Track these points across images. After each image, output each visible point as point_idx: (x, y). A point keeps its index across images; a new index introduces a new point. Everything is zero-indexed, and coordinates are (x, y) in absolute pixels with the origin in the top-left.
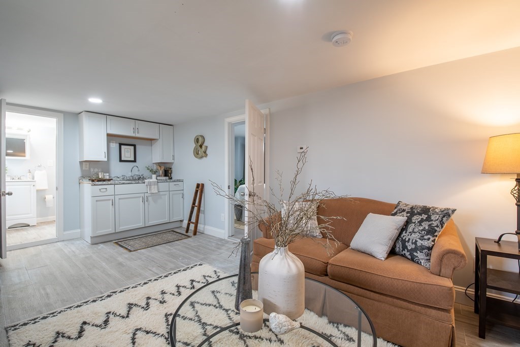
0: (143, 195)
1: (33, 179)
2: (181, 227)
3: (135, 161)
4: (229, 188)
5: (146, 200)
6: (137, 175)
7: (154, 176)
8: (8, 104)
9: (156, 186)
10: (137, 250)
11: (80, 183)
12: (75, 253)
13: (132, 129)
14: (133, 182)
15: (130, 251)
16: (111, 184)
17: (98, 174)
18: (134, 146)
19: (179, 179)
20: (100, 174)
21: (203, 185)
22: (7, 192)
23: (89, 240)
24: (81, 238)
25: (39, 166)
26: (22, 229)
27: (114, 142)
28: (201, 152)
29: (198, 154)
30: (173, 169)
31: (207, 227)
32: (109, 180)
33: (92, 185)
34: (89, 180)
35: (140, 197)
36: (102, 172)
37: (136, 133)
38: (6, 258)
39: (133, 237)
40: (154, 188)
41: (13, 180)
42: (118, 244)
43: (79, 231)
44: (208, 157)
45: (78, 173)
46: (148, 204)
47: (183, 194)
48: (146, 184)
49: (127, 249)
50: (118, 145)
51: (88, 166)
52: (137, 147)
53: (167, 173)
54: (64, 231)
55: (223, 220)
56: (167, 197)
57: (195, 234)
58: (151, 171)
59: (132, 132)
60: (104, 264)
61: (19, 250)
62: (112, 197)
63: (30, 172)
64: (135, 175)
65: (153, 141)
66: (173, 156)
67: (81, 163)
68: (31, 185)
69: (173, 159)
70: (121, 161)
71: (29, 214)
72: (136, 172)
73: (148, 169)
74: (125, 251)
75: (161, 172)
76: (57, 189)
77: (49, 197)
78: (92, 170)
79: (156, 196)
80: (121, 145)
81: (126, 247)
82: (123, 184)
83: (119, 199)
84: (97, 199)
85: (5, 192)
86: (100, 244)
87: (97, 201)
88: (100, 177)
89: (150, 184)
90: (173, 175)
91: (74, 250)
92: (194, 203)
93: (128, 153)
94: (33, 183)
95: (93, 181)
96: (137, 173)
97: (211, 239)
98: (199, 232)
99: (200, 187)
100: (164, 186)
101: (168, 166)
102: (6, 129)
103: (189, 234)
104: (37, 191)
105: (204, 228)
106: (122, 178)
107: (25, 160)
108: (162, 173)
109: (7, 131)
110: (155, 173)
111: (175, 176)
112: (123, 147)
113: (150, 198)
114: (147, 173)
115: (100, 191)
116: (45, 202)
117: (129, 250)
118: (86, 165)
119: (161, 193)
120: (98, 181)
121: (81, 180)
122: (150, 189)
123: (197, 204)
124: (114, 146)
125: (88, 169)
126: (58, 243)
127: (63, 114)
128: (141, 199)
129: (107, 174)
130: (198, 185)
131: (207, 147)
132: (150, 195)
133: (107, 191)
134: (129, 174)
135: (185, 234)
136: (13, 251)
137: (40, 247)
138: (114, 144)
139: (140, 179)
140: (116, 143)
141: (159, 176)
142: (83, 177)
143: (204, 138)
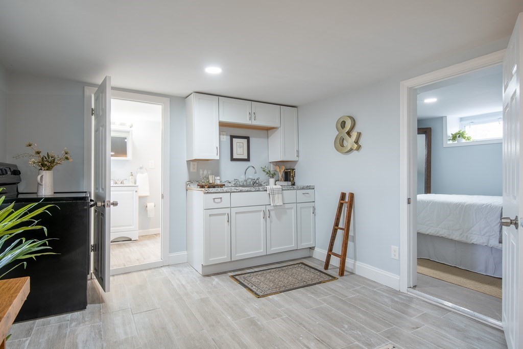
0: (263, 208)
1: (135, 184)
2: (310, 257)
3: (248, 160)
4: (409, 203)
5: (268, 216)
6: (252, 180)
7: (272, 181)
8: (113, 88)
9: (280, 195)
10: (267, 295)
11: (187, 190)
12: (186, 289)
13: (248, 113)
14: (253, 189)
15: (258, 296)
16: (227, 192)
17: (208, 178)
18: (248, 138)
19: (309, 185)
20: (210, 177)
21: (352, 196)
22: (112, 202)
23: (200, 270)
24: (188, 263)
25: (141, 168)
26: (124, 244)
27: (225, 133)
28: (349, 142)
29: (342, 146)
30: (296, 170)
31: (358, 263)
32: (222, 186)
33: (205, 193)
34: (198, 185)
35: (260, 211)
36: (212, 174)
37: (253, 120)
38: (109, 291)
39: (251, 268)
40: (278, 197)
41: (116, 185)
42: (237, 280)
43: (185, 253)
44: (362, 150)
45: (185, 177)
46: (271, 222)
47: (314, 209)
48: (268, 192)
49: (251, 290)
50: (229, 137)
51: (196, 166)
52: (251, 140)
53: (288, 176)
54: (170, 252)
55: (397, 257)
56: (293, 211)
57: (342, 273)
58: (267, 173)
59: (248, 118)
60: (229, 318)
61: (122, 276)
62: (227, 211)
63: (132, 175)
64: (249, 179)
65: (269, 131)
66: (298, 151)
67: (189, 162)
68: (133, 191)
69: (298, 156)
70: (233, 159)
71: (131, 226)
72: (251, 175)
73: (264, 171)
74: (250, 295)
75: (281, 174)
76: (163, 197)
77: (150, 205)
78: (201, 172)
79: (280, 210)
80: (232, 137)
81: (250, 287)
82: (241, 191)
83: (236, 213)
84: (211, 214)
85: (109, 201)
86: (213, 277)
87: (210, 215)
88: (211, 182)
89: (273, 193)
90: (296, 180)
91: (184, 283)
92: (337, 224)
93: (240, 148)
94: (135, 189)
95: (202, 187)
96: (251, 177)
97: (375, 287)
98: (347, 271)
99: (347, 199)
100: (290, 195)
101: (288, 166)
102: (111, 125)
103: (329, 272)
104: (140, 197)
105: (354, 265)
106: (234, 183)
107: (128, 161)
108: (282, 177)
109: (113, 127)
110: (273, 176)
111: (300, 180)
112: (234, 140)
113: (272, 213)
114: (262, 177)
115: (214, 201)
116: (147, 211)
117: (256, 294)
118: (194, 165)
119: (287, 206)
120: (209, 187)
121: (188, 186)
122: (274, 200)
123: (342, 224)
124: (226, 139)
125: (195, 171)
126: (163, 269)
127: (169, 99)
128: (262, 213)
129: (218, 178)
130: (343, 196)
131: (359, 134)
132: (273, 208)
133: (221, 201)
134: (242, 178)
135: (323, 270)
136: (116, 277)
137: (144, 272)
138: (225, 137)
139: (255, 185)
140: (227, 135)
141: (278, 180)
142: (191, 181)
143: (354, 121)
